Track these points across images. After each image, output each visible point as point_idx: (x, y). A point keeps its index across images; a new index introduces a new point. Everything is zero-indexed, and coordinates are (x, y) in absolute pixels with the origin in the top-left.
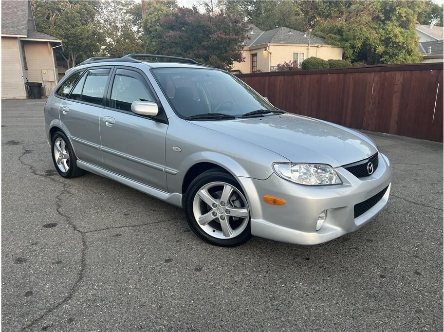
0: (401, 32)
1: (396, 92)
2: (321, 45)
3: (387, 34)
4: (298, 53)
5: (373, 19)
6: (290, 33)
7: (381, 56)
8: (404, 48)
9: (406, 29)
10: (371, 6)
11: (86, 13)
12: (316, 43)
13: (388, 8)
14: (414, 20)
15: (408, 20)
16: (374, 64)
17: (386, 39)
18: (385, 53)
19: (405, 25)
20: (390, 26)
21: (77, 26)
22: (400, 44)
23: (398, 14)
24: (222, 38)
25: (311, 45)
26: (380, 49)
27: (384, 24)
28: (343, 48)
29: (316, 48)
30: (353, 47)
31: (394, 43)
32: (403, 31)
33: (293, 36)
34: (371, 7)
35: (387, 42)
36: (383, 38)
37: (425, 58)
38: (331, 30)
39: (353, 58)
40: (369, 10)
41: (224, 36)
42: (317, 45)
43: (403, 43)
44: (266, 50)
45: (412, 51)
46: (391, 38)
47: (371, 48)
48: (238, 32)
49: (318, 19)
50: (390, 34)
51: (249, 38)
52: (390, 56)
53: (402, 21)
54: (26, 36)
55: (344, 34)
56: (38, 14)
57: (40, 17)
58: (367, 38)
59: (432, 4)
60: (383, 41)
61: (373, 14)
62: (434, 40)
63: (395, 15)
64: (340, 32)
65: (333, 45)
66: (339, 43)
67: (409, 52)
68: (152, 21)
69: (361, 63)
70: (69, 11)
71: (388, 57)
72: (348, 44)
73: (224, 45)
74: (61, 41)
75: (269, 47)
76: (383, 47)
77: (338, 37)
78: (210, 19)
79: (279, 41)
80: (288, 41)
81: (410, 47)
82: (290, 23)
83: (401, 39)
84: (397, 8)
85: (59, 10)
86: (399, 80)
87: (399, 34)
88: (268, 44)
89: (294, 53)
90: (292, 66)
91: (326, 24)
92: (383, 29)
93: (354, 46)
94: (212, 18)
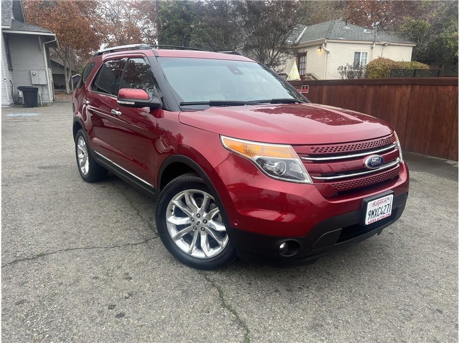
2: (388, 43)
4: (359, 53)
25: (377, 43)
29: (381, 47)
33: (351, 31)
42: (383, 43)
44: (321, 48)
54: (9, 27)
74: (54, 35)
75: (325, 44)
79: (336, 39)
88: (326, 41)
89: (356, 53)
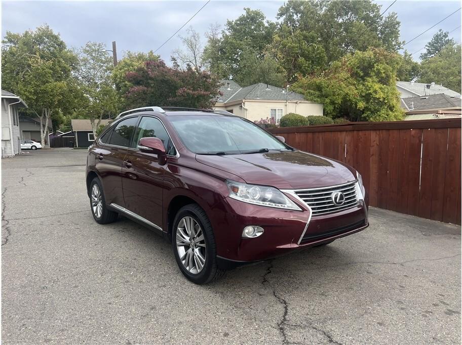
0: (381, 88)
1: (373, 155)
2: (299, 101)
3: (367, 90)
4: (275, 110)
5: (352, 76)
6: (267, 89)
7: (363, 112)
8: (385, 103)
9: (386, 85)
10: (348, 62)
11: (59, 69)
12: (294, 99)
13: (366, 64)
14: (394, 76)
15: (388, 77)
16: (356, 121)
17: (367, 94)
18: (366, 109)
19: (384, 81)
20: (369, 82)
21: (47, 82)
22: (381, 100)
23: (377, 70)
24: (188, 94)
25: (289, 101)
26: (361, 105)
27: (364, 80)
28: (324, 104)
29: (294, 104)
30: (333, 103)
31: (375, 99)
32: (383, 87)
33: (271, 92)
34: (349, 64)
35: (367, 98)
36: (364, 94)
37: (408, 114)
38: (309, 86)
39: (335, 114)
40: (347, 67)
41: (191, 92)
42: (295, 101)
43: (384, 99)
44: (241, 106)
45: (393, 107)
46: (370, 94)
47: (352, 104)
48: (208, 88)
49: (296, 75)
50: (370, 90)
51: (220, 94)
52: (372, 112)
53: (382, 78)
55: (323, 90)
56: (6, 70)
57: (8, 73)
58: (347, 94)
59: (411, 63)
60: (363, 96)
61: (352, 70)
62: (416, 96)
63: (374, 71)
64: (319, 88)
65: (313, 101)
66: (319, 100)
67: (391, 108)
68: (121, 76)
69: (343, 120)
70: (39, 67)
71: (370, 113)
72: (327, 100)
73: (192, 102)
74: (18, 98)
75: (244, 103)
76: (364, 103)
77: (317, 93)
78: (176, 73)
79: (254, 98)
80: (266, 98)
81: (391, 103)
82: (270, 79)
83: (380, 95)
84: (375, 65)
85: (29, 66)
86: (374, 141)
87: (379, 90)
88: (244, 100)
89: (271, 110)
90: (270, 123)
91: (305, 80)
92: (363, 85)
93: (334, 101)
94: (179, 73)
